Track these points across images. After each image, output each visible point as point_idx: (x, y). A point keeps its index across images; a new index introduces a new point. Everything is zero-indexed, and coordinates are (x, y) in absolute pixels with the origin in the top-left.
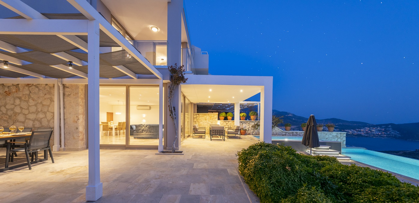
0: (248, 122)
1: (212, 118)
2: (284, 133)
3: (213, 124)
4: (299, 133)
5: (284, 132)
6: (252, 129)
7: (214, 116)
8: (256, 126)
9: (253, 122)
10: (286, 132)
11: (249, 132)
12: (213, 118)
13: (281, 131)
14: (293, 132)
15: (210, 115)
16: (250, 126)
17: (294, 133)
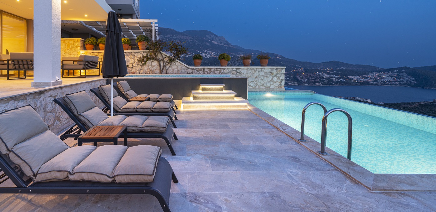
0: (133, 54)
1: (70, 47)
2: (190, 71)
3: (73, 56)
4: (213, 70)
5: (190, 68)
6: (138, 65)
7: (73, 44)
8: (145, 59)
9: (140, 52)
10: (193, 69)
11: (133, 70)
12: (72, 47)
13: (185, 67)
14: (204, 69)
15: (67, 42)
16: (136, 60)
17: (206, 70)
